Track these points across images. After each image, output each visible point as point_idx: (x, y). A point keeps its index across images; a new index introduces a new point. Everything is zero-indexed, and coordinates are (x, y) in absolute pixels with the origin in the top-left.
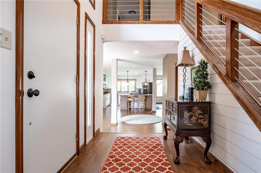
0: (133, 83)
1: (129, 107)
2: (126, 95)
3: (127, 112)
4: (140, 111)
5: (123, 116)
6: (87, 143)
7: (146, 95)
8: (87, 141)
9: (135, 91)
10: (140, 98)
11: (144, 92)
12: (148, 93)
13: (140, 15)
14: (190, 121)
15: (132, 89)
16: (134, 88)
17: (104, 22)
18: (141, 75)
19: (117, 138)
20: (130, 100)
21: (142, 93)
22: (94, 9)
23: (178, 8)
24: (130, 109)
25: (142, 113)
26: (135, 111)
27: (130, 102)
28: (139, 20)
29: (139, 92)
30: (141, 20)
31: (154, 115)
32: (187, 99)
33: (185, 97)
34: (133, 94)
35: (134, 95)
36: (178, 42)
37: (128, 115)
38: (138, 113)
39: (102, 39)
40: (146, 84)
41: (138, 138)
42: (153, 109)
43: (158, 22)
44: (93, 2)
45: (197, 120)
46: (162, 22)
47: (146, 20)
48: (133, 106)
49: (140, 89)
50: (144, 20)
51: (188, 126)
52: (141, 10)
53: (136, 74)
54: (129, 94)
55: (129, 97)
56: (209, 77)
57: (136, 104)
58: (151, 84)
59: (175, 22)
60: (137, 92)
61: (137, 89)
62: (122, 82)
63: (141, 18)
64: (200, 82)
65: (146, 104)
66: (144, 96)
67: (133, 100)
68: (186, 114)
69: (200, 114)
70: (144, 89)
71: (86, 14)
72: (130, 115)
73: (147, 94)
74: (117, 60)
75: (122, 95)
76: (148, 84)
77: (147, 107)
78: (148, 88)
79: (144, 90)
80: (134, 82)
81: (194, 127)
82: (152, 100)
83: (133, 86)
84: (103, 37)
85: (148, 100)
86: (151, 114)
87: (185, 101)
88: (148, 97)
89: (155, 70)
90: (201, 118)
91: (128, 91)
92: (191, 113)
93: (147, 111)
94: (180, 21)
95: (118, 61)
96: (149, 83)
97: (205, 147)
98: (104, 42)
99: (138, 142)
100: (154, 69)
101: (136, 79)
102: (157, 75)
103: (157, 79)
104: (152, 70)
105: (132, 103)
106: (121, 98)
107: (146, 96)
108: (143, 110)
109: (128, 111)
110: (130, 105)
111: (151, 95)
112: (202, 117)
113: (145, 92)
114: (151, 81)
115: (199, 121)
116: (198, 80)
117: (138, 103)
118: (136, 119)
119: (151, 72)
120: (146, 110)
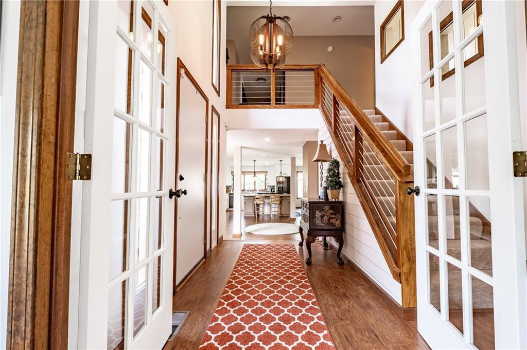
0: (262, 176)
1: (256, 213)
2: (253, 195)
3: (253, 220)
4: (273, 218)
5: (247, 225)
6: (212, 248)
7: (281, 195)
8: (212, 246)
9: (265, 190)
10: (272, 200)
11: (279, 190)
12: (285, 192)
13: (271, 97)
14: (322, 220)
15: (261, 187)
16: (264, 184)
17: (228, 107)
18: (275, 166)
19: (245, 245)
20: (258, 202)
21: (276, 192)
22: (219, 96)
23: (318, 90)
24: (258, 215)
25: (275, 221)
26: (266, 218)
27: (258, 205)
28: (270, 104)
29: (271, 190)
30: (273, 104)
31: (293, 223)
32: (322, 199)
33: (321, 197)
34: (262, 194)
35: (264, 195)
36: (318, 130)
37: (255, 224)
38: (269, 221)
39: (226, 127)
40: (281, 179)
41: (269, 245)
42: (292, 216)
43: (293, 107)
44: (218, 89)
45: (329, 220)
46: (298, 107)
47: (280, 104)
48: (262, 211)
49: (274, 186)
50: (276, 104)
51: (319, 226)
52: (273, 91)
53: (267, 164)
54: (257, 194)
55: (257, 199)
56: (341, 176)
57: (267, 208)
58: (288, 179)
59: (314, 107)
60: (268, 190)
61: (268, 186)
62: (246, 176)
63: (273, 101)
64: (331, 181)
65: (281, 209)
66: (278, 197)
67: (262, 202)
68: (318, 214)
69: (332, 214)
70: (279, 186)
71: (212, 106)
72: (258, 223)
73: (283, 193)
74: (241, 147)
75: (246, 195)
76: (284, 179)
77: (282, 213)
78: (285, 186)
79: (279, 188)
80: (264, 175)
81: (326, 227)
82: (290, 203)
83: (262, 182)
84: (227, 125)
85: (284, 203)
86: (289, 222)
87: (321, 200)
88: (284, 198)
89: (293, 160)
90: (333, 218)
91: (255, 190)
92: (323, 213)
93: (284, 218)
94: (320, 105)
95: (243, 149)
96: (285, 177)
97: (338, 247)
98: (227, 130)
99: (269, 249)
100: (292, 158)
101: (267, 172)
102: (296, 165)
103: (298, 172)
104: (290, 159)
105: (261, 206)
106: (245, 200)
107: (281, 197)
108: (277, 216)
109: (256, 218)
110: (258, 209)
111: (288, 195)
112: (334, 216)
113: (281, 191)
114: (289, 174)
115: (331, 221)
116: (330, 179)
117: (269, 207)
118: (267, 228)
119: (288, 161)
120: (281, 217)
